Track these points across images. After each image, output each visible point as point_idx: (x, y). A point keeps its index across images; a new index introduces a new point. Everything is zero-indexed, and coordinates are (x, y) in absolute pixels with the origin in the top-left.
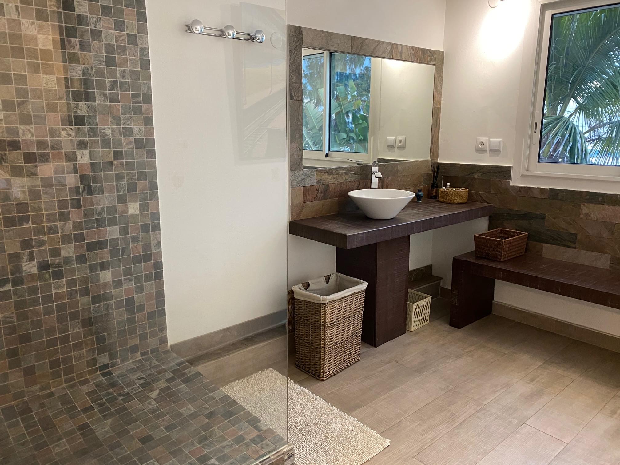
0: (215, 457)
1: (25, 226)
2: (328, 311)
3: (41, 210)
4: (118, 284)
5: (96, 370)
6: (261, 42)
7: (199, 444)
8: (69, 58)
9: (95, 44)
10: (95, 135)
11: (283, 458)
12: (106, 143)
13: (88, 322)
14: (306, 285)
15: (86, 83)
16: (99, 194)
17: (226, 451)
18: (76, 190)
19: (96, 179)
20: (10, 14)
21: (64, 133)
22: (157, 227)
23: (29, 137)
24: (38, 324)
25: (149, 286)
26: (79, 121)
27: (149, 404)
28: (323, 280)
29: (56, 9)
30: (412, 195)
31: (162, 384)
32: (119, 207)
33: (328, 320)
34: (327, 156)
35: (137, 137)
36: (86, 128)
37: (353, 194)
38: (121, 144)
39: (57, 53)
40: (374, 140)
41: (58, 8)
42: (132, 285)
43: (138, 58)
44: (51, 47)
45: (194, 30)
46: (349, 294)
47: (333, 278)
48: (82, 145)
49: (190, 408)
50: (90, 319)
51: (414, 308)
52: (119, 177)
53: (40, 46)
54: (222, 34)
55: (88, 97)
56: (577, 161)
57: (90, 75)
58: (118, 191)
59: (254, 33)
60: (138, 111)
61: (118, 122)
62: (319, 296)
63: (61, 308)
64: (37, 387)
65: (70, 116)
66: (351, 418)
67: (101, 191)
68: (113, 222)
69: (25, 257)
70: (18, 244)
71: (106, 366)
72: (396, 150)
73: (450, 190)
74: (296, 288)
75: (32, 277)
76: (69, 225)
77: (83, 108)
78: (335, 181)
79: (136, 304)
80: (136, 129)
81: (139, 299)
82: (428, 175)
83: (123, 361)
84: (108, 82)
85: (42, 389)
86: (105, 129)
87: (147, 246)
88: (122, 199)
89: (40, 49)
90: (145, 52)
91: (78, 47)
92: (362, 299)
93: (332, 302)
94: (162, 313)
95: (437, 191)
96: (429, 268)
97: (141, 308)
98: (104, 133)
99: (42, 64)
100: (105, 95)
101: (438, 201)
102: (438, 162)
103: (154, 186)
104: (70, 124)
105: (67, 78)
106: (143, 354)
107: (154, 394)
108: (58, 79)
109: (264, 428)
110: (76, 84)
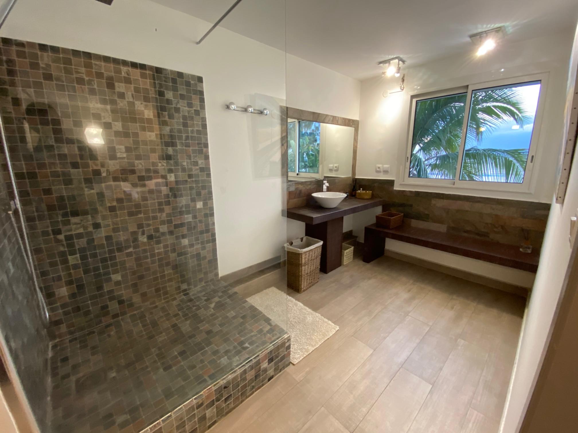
0: (248, 342)
1: (140, 216)
2: (303, 257)
3: (148, 207)
4: (191, 245)
5: (180, 293)
6: (266, 115)
7: (238, 334)
8: (162, 123)
9: (176, 115)
10: (178, 165)
11: (285, 341)
12: (184, 170)
13: (175, 267)
14: (291, 243)
15: (172, 137)
16: (180, 197)
17: (254, 339)
18: (167, 196)
19: (179, 190)
20: (128, 98)
21: (160, 164)
22: (212, 215)
23: (140, 166)
24: (148, 269)
25: (209, 246)
26: (168, 157)
27: (210, 311)
28: (299, 240)
29: (154, 96)
30: (345, 195)
31: (217, 299)
32: (192, 204)
33: (303, 262)
34: (297, 174)
35: (201, 166)
36: (172, 162)
37: (315, 195)
38: (192, 170)
39: (156, 120)
40: (322, 167)
41: (156, 95)
42: (200, 246)
43: (200, 123)
44: (152, 117)
45: (231, 107)
46: (314, 248)
47: (305, 239)
48: (170, 171)
49: (232, 313)
50: (176, 265)
51: (345, 253)
52: (191, 188)
53: (146, 117)
54: (245, 110)
55: (173, 145)
56: (422, 176)
57: (174, 132)
58: (191, 196)
59: (262, 110)
60: (201, 152)
61: (189, 157)
62: (299, 249)
63: (160, 260)
64: (148, 303)
65: (163, 156)
66: (317, 314)
67: (181, 196)
68: (188, 213)
69: (140, 233)
70: (136, 226)
71: (185, 290)
72: (334, 172)
73: (362, 192)
74: (286, 245)
75: (144, 244)
76: (164, 215)
77: (170, 150)
78: (304, 188)
79: (202, 256)
80: (200, 162)
81: (203, 253)
82: (351, 184)
83: (195, 286)
84: (184, 136)
85: (151, 304)
86: (183, 162)
87: (207, 225)
88: (193, 200)
89: (146, 118)
90: (204, 120)
91: (167, 117)
92: (320, 250)
93: (305, 252)
94: (216, 260)
95: (356, 193)
96: (351, 232)
97: (205, 258)
98: (182, 164)
99: (147, 126)
100: (182, 143)
101: (356, 198)
102: (356, 178)
103: (210, 193)
104: (164, 159)
105: (161, 134)
106: (205, 283)
107: (212, 305)
108: (156, 135)
109: (273, 324)
110: (167, 137)
